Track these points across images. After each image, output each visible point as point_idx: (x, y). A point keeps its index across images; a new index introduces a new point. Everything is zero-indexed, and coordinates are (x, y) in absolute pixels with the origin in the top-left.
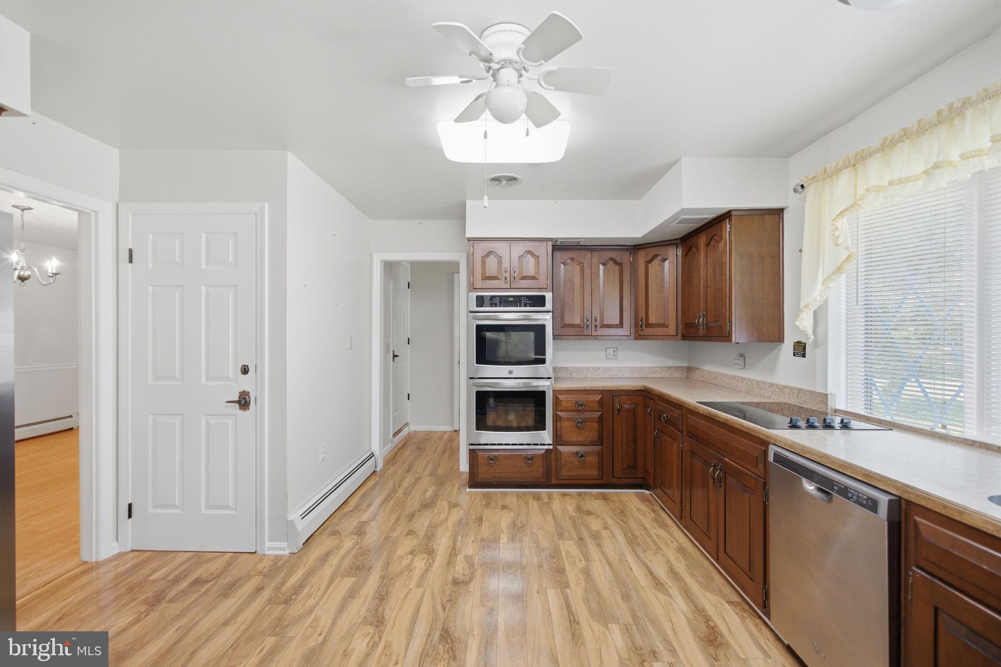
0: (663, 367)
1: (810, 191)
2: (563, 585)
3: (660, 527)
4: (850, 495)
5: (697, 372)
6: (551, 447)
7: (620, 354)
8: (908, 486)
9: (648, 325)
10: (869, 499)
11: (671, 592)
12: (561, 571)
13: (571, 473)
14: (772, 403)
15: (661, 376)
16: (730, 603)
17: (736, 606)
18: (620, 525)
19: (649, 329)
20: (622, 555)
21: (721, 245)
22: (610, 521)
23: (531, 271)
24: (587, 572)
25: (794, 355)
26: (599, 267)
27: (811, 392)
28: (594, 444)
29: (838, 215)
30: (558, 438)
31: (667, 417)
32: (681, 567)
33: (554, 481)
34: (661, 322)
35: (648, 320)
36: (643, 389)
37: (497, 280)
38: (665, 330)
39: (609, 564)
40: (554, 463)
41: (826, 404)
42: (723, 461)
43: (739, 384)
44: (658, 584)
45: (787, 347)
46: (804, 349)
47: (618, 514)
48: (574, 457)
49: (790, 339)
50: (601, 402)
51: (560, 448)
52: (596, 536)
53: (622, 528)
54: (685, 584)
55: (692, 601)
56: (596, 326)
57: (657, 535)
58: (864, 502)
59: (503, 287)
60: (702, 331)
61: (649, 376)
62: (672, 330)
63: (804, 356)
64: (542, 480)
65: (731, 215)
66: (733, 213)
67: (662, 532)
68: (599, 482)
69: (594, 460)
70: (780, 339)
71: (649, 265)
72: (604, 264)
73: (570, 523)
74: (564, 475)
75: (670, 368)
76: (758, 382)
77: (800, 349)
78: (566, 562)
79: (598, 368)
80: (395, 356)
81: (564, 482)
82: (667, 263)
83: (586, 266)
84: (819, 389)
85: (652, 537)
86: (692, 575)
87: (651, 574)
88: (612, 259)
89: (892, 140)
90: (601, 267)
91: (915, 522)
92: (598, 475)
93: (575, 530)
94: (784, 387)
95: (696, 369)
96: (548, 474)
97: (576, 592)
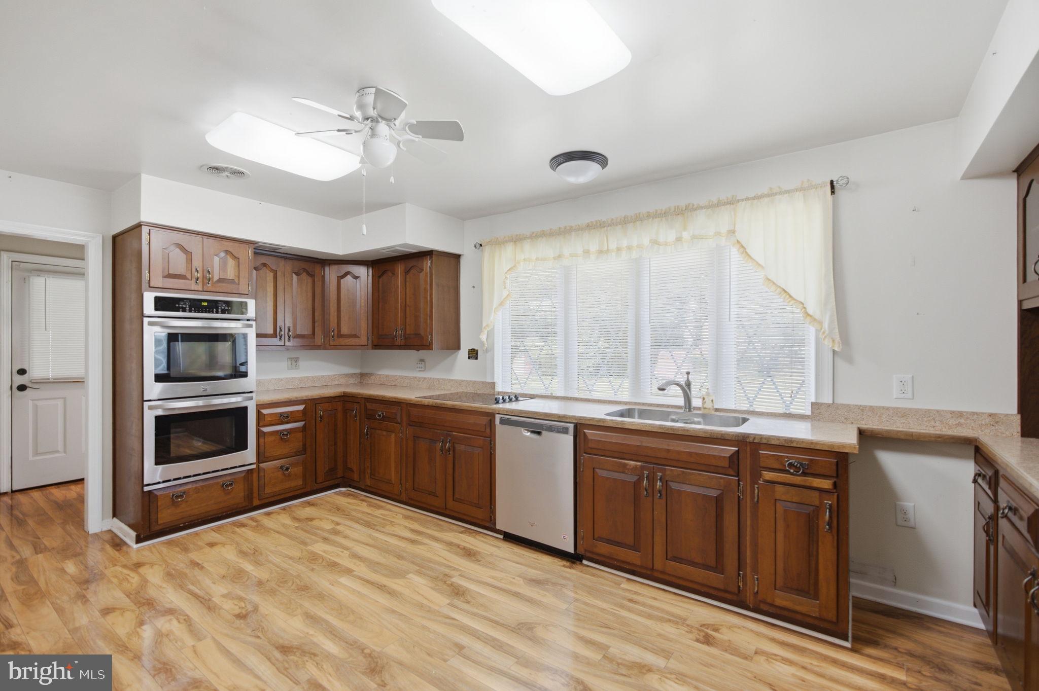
0: (341, 375)
1: (487, 250)
2: (349, 572)
3: (378, 509)
4: (553, 429)
5: (373, 377)
6: (254, 466)
7: (301, 364)
8: (580, 417)
9: (340, 336)
10: (564, 428)
11: (425, 542)
12: (335, 564)
13: (274, 490)
14: (452, 394)
15: (340, 383)
16: (462, 533)
17: (465, 533)
18: (346, 518)
19: (341, 339)
20: (370, 536)
21: (422, 275)
22: (336, 519)
23: (230, 274)
24: (355, 556)
25: (469, 358)
26: (292, 277)
27: (483, 382)
28: (298, 454)
29: (508, 270)
30: (261, 456)
31: (383, 414)
32: (416, 526)
33: (256, 502)
34: (353, 333)
35: (340, 331)
36: (343, 394)
37: (184, 279)
38: (357, 340)
39: (367, 544)
40: (255, 484)
41: (494, 388)
42: (450, 435)
43: (421, 383)
44: (413, 542)
45: (463, 353)
46: (477, 354)
47: (337, 511)
48: (279, 471)
49: (465, 346)
50: (305, 412)
51: (261, 465)
52: (336, 532)
53: (351, 519)
54: (428, 534)
55: (443, 542)
56: (289, 337)
57: (382, 515)
58: (561, 430)
59: (193, 289)
60: (398, 342)
61: (329, 384)
62: (363, 340)
63: (477, 358)
64: (244, 505)
65: (432, 254)
66: (434, 253)
67: (382, 511)
68: (302, 491)
69: (298, 470)
70: (458, 348)
71: (342, 280)
72: (297, 274)
73: (300, 532)
74: (268, 493)
75: (347, 375)
76: (438, 380)
77: (473, 354)
78: (331, 558)
79: (281, 380)
81: (267, 501)
83: (279, 274)
84: (489, 380)
85: (380, 517)
86: (427, 528)
87: (403, 538)
88: (305, 270)
89: (536, 234)
90: (295, 277)
91: (584, 432)
92: (303, 484)
93: (313, 535)
94: (462, 381)
95: (371, 374)
96: (249, 497)
97: (362, 570)
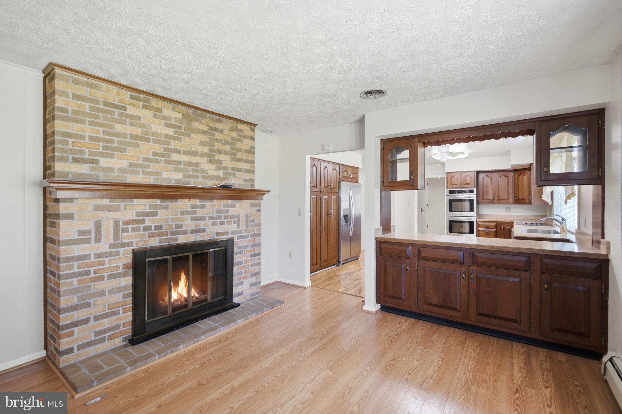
23: (468, 182)
35: (519, 197)
37: (456, 185)
50: (496, 226)
59: (458, 187)
71: (519, 177)
79: (502, 215)
80: (422, 210)
82: (525, 176)
83: (493, 178)
88: (504, 175)
90: (500, 178)
